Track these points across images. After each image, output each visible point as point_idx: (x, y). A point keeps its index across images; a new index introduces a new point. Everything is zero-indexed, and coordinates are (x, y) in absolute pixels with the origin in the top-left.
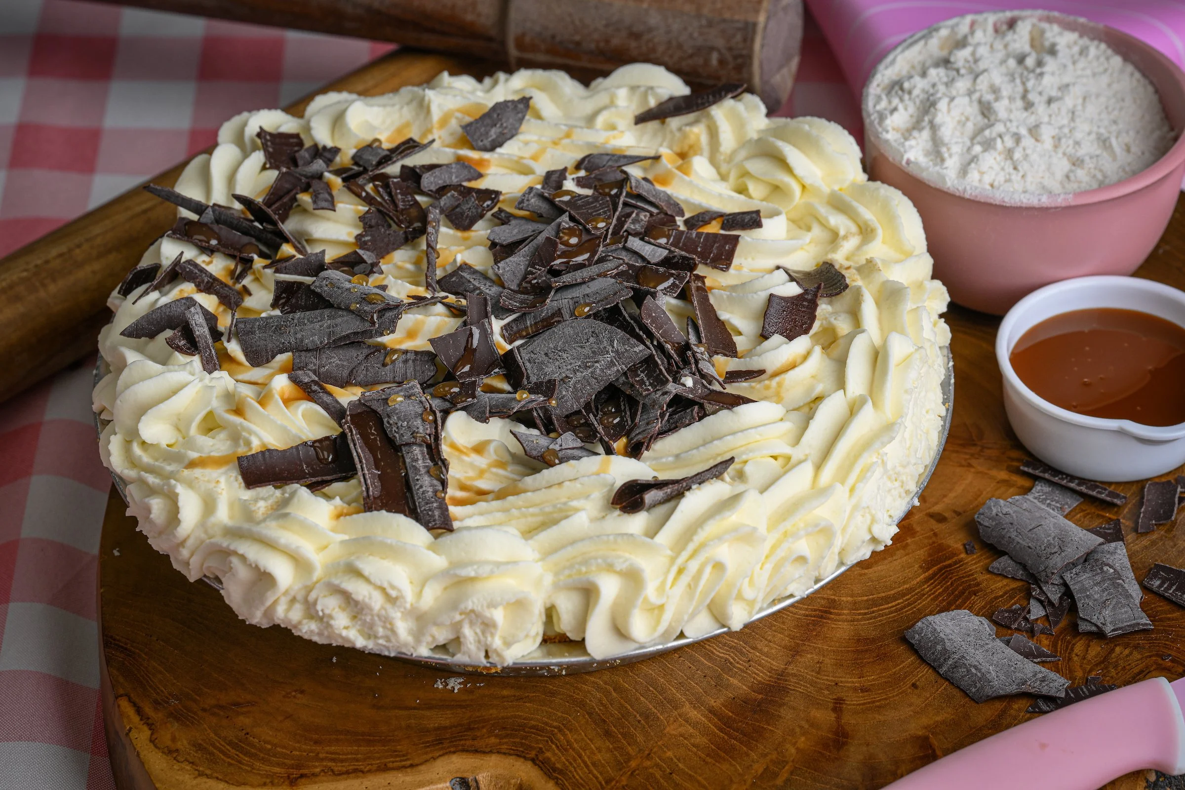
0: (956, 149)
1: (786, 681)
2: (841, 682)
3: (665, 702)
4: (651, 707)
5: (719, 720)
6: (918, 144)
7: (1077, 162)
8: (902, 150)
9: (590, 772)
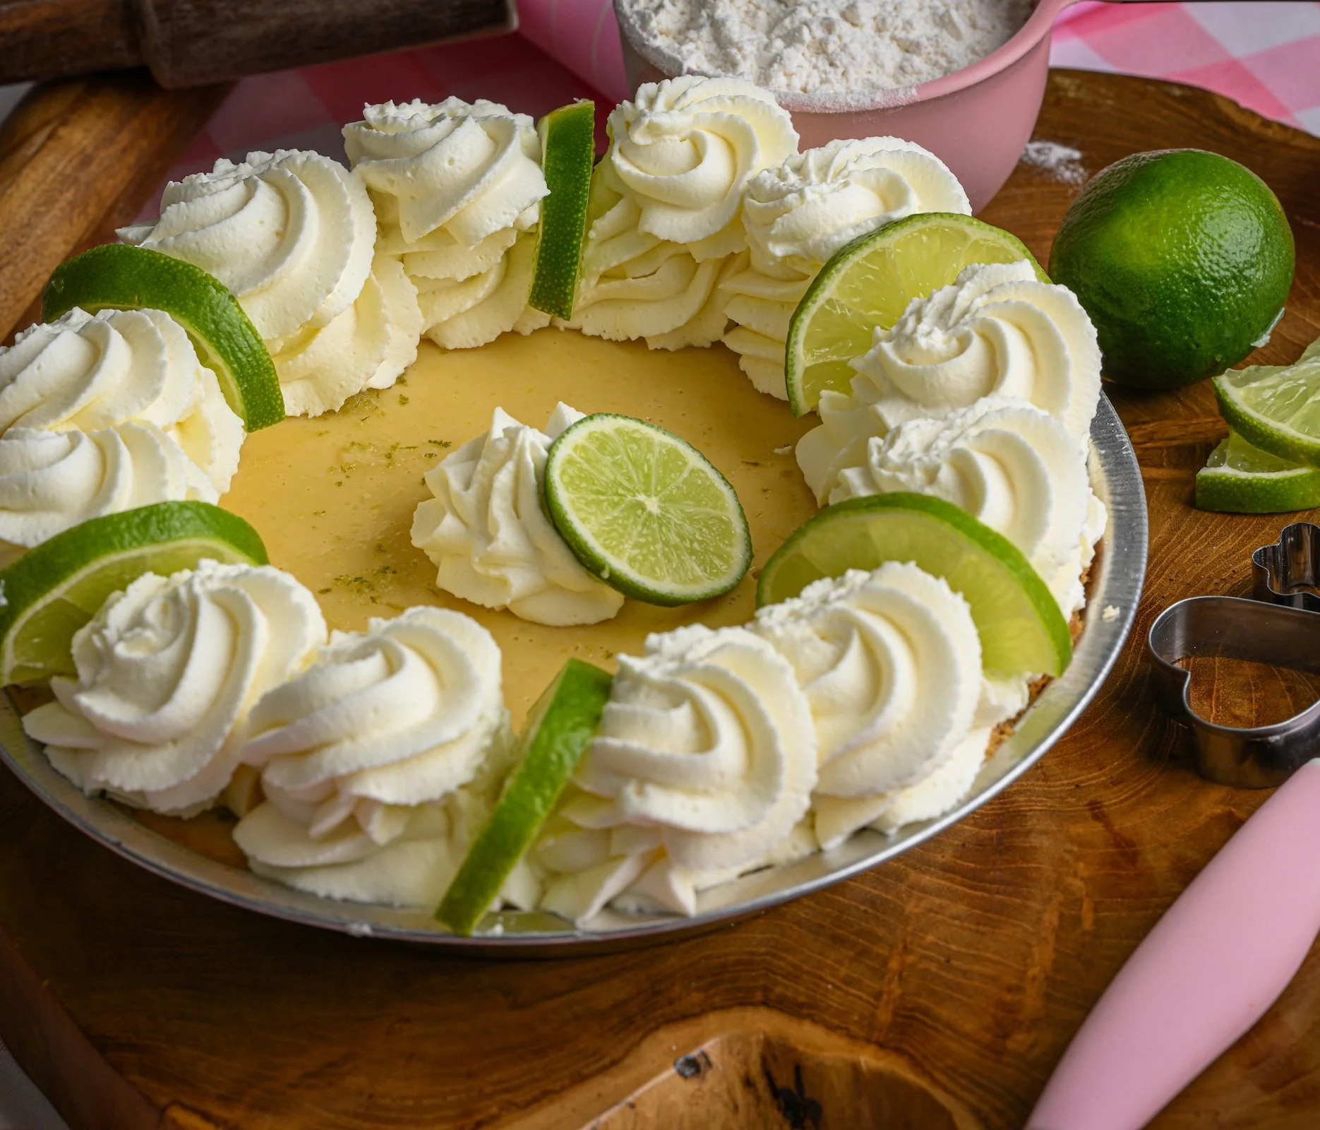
0: (750, 49)
1: (1013, 802)
2: (1082, 782)
3: (881, 877)
4: (868, 889)
5: (963, 876)
6: (697, 48)
7: (910, 48)
8: (679, 57)
9: (847, 993)
